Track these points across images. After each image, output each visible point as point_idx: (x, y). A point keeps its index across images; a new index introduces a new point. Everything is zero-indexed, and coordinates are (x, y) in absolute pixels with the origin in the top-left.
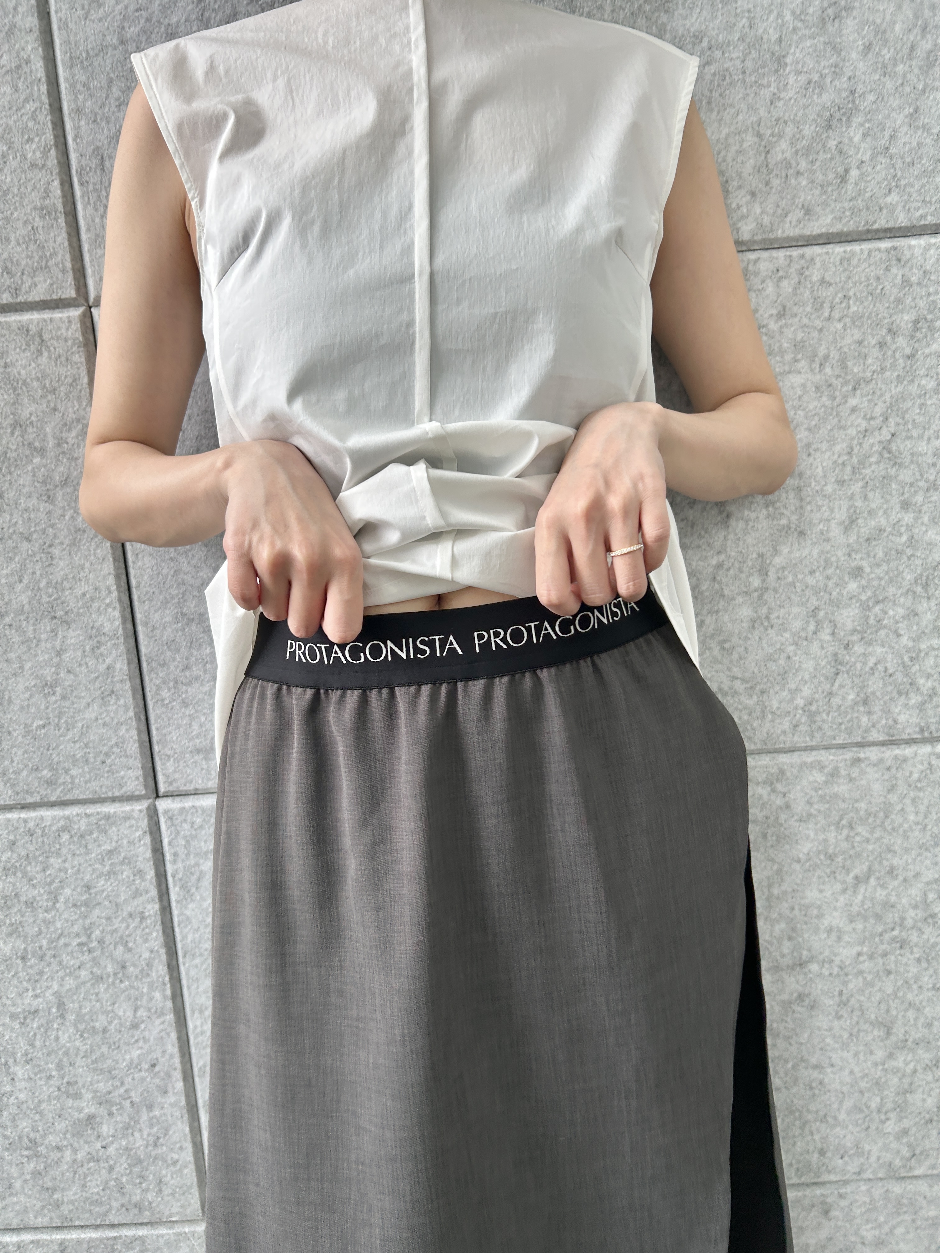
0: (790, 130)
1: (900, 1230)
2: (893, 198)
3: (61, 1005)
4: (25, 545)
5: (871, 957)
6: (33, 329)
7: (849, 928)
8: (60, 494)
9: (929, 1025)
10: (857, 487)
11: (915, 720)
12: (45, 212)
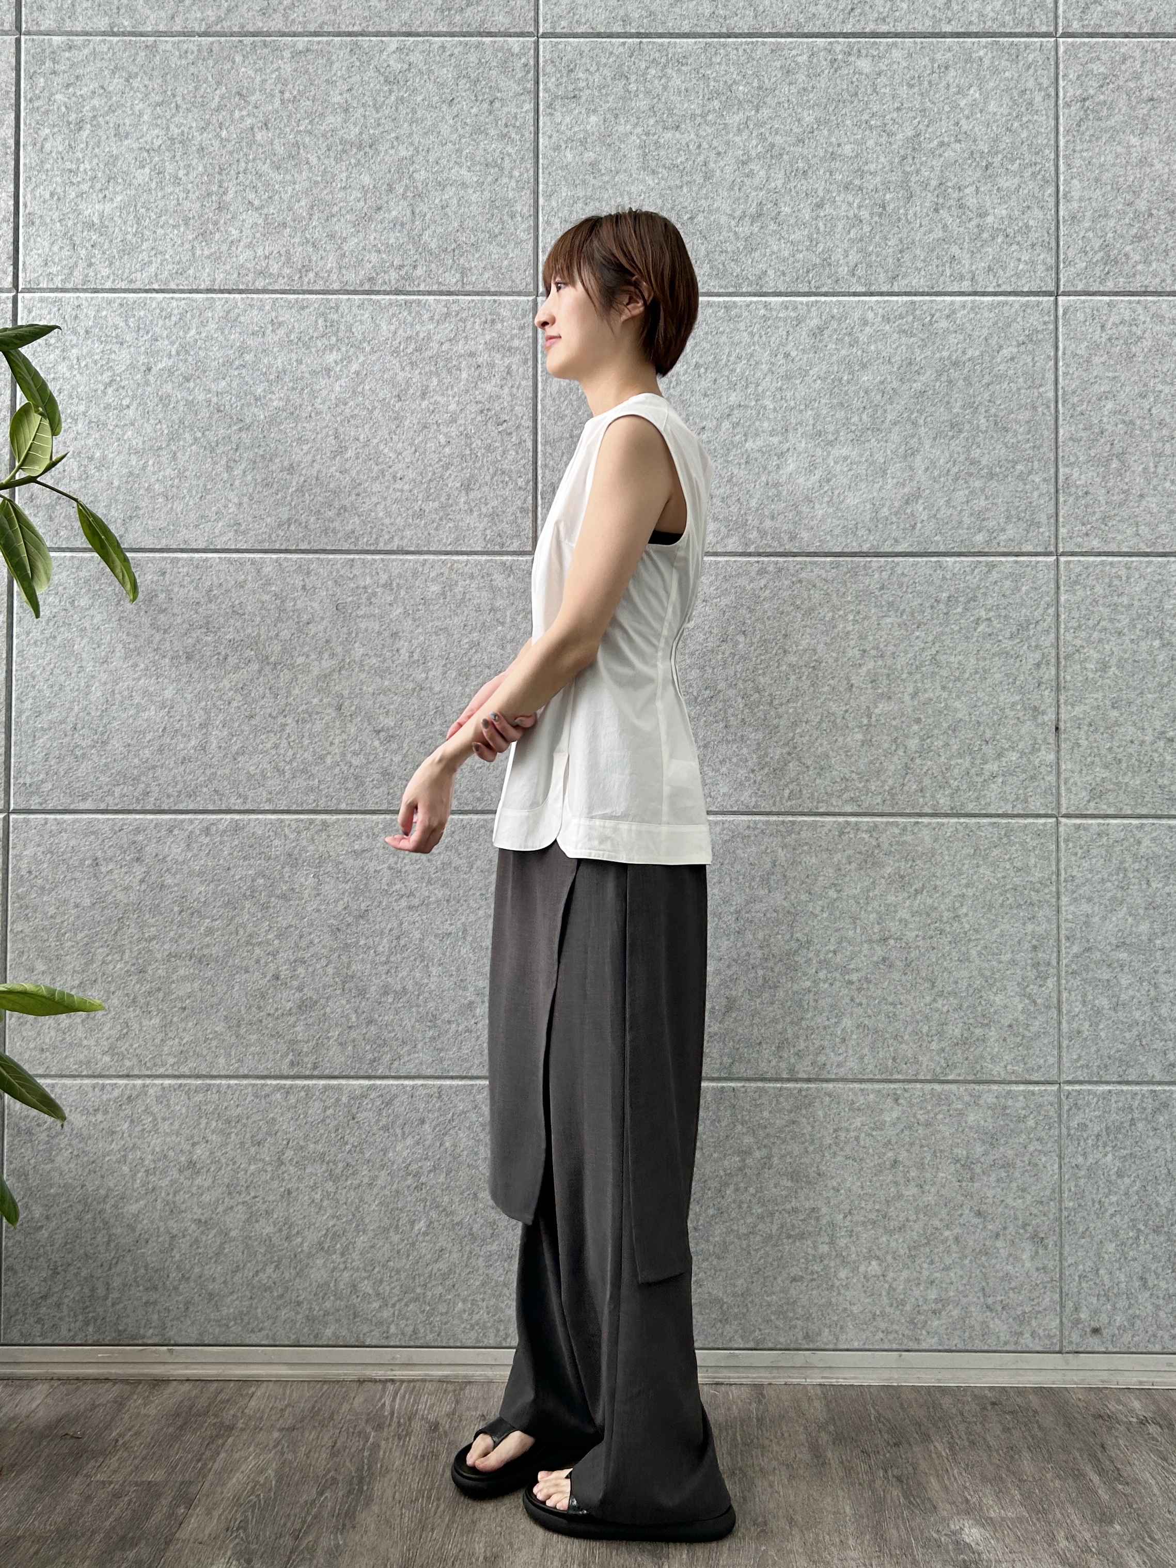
0: (888, 503)
1: (940, 1116)
2: (938, 538)
3: (465, 931)
4: (487, 670)
5: (924, 938)
6: (508, 564)
7: (912, 920)
8: (509, 646)
9: (956, 983)
10: (919, 676)
11: (948, 803)
12: (523, 510)
